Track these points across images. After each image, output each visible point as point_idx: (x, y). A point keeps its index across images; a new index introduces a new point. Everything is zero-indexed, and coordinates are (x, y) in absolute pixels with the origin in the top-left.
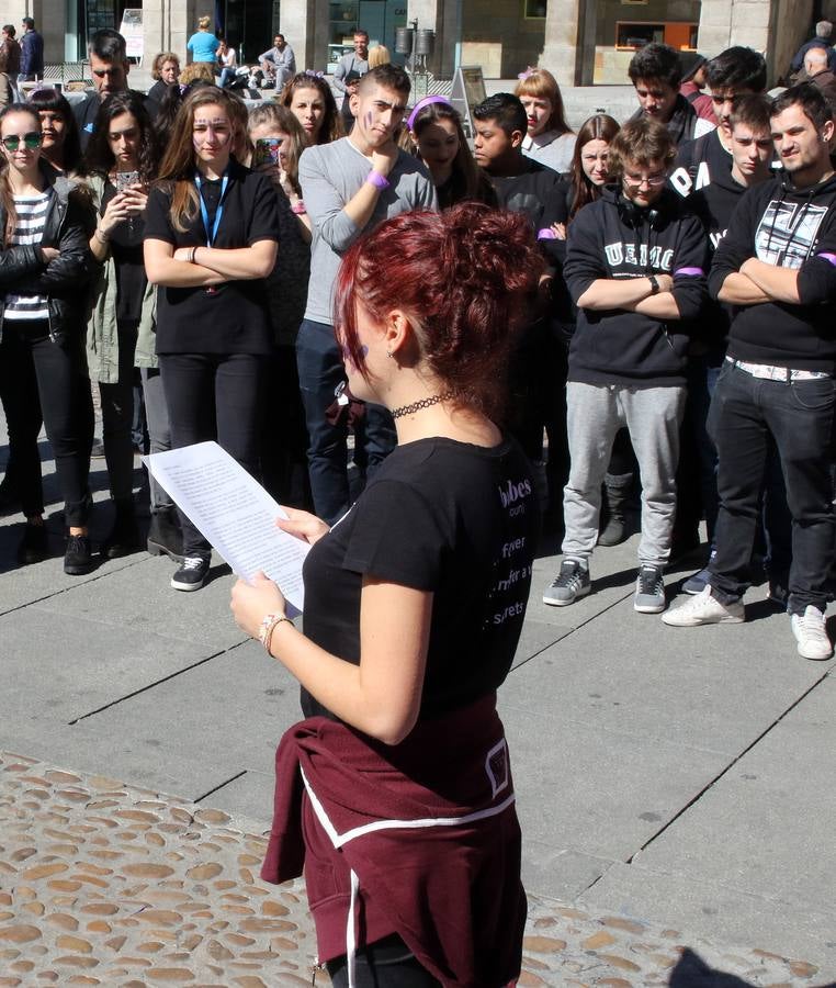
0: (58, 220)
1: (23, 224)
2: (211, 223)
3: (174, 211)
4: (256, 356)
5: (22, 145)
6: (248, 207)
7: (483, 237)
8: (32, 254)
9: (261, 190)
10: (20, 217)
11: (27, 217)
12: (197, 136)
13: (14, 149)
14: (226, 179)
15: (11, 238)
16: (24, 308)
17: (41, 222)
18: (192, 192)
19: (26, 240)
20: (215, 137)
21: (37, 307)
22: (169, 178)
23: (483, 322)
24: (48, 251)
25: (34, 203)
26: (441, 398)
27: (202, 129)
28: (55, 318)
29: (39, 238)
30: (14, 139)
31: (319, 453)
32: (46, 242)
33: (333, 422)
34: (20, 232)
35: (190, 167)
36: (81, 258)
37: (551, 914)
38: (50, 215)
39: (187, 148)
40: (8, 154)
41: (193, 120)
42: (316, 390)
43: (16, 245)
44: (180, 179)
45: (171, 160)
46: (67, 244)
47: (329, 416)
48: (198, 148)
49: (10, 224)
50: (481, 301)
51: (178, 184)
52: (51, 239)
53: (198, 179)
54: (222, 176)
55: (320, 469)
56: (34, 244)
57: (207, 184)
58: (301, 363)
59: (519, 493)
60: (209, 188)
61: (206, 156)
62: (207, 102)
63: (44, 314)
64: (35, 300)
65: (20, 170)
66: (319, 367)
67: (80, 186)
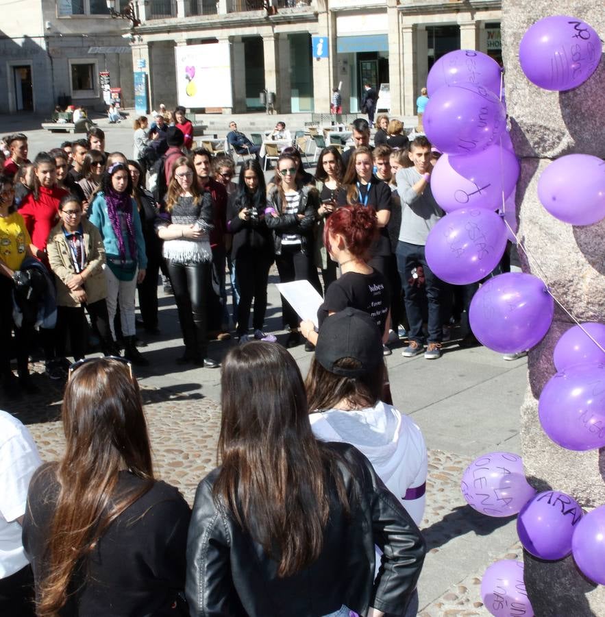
0: (304, 204)
1: (290, 205)
2: (364, 202)
3: (348, 197)
4: (383, 257)
5: (288, 173)
6: (379, 196)
7: (360, 213)
8: (293, 218)
9: (384, 189)
10: (287, 202)
11: (291, 202)
12: (357, 166)
13: (284, 175)
14: (370, 184)
15: (285, 211)
16: (290, 239)
17: (297, 204)
18: (356, 189)
19: (291, 212)
20: (365, 167)
21: (295, 239)
22: (346, 183)
23: (361, 236)
24: (300, 216)
25: (293, 196)
26: (352, 260)
27: (360, 163)
28: (303, 244)
29: (296, 211)
30: (285, 171)
31: (408, 298)
32: (299, 212)
33: (412, 285)
34: (288, 209)
35: (355, 178)
36: (314, 219)
37: (461, 460)
38: (301, 201)
39: (354, 171)
40: (282, 177)
41: (355, 160)
42: (404, 272)
43: (287, 214)
44: (351, 184)
45: (347, 176)
46: (307, 213)
47: (410, 282)
48: (358, 171)
49: (284, 205)
50: (360, 231)
51: (350, 186)
52: (301, 211)
53: (358, 184)
54: (368, 182)
55: (409, 305)
56: (294, 213)
57: (362, 186)
58: (398, 261)
59: (378, 288)
60: (363, 188)
61: (361, 174)
62: (362, 152)
63: (298, 242)
64: (294, 237)
65: (288, 183)
66: (404, 263)
67: (313, 189)
